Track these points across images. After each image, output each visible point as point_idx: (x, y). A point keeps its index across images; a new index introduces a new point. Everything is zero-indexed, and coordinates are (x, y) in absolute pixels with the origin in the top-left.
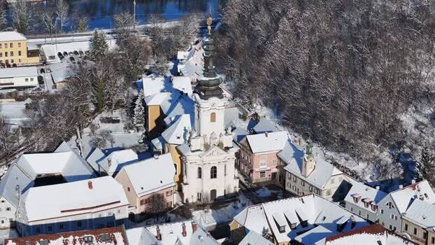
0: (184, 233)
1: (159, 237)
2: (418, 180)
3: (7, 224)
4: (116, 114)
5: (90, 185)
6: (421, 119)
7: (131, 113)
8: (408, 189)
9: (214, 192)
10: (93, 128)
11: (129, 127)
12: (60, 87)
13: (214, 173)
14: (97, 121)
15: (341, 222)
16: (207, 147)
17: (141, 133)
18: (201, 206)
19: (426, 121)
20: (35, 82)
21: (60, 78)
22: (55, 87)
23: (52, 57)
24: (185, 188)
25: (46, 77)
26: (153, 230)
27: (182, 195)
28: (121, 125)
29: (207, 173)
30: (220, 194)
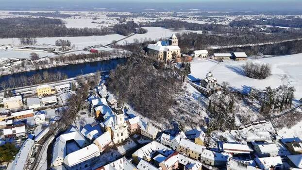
0: (121, 163)
1: (114, 166)
2: (180, 131)
3: (61, 164)
4: (84, 111)
5: (88, 149)
6: (175, 110)
7: (90, 111)
8: (179, 135)
9: (122, 139)
10: (79, 117)
11: (90, 116)
12: (64, 102)
13: (122, 134)
14: (79, 114)
15: (164, 150)
16: (120, 128)
17: (94, 117)
18: (119, 145)
19: (176, 111)
20: (56, 101)
21: (64, 99)
22: (63, 102)
23: (59, 90)
24: (114, 140)
25: (59, 99)
26: (112, 164)
27: (113, 142)
28: (87, 115)
29: (120, 135)
30: (124, 139)
